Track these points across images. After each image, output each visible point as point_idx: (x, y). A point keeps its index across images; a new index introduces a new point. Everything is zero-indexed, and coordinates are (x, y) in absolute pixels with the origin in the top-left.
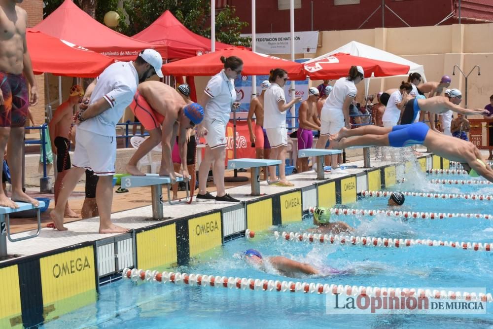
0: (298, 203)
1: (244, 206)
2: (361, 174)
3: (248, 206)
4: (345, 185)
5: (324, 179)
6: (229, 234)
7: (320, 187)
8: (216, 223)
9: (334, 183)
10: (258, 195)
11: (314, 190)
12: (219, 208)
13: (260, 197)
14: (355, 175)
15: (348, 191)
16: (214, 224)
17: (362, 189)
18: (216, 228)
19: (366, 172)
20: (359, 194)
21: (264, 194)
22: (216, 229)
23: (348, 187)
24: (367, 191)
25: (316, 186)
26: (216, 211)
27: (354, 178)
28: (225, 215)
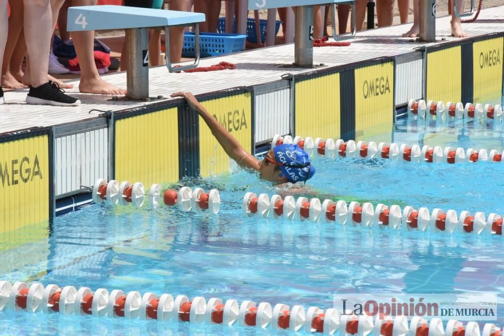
0: (245, 123)
1: (108, 122)
2: (406, 58)
3: (118, 123)
4: (366, 82)
5: (311, 66)
6: (69, 191)
7: (300, 86)
8: (36, 162)
9: (337, 76)
10: (144, 98)
11: (285, 93)
12: (45, 125)
13: (147, 103)
14: (391, 59)
15: (372, 98)
16: (31, 165)
17: (409, 93)
18: (37, 173)
19: (422, 53)
20: (402, 108)
21: (159, 98)
22: (38, 177)
23: (372, 88)
24: (421, 102)
25: (290, 81)
26: (36, 132)
27: (389, 66)
28: (58, 142)
